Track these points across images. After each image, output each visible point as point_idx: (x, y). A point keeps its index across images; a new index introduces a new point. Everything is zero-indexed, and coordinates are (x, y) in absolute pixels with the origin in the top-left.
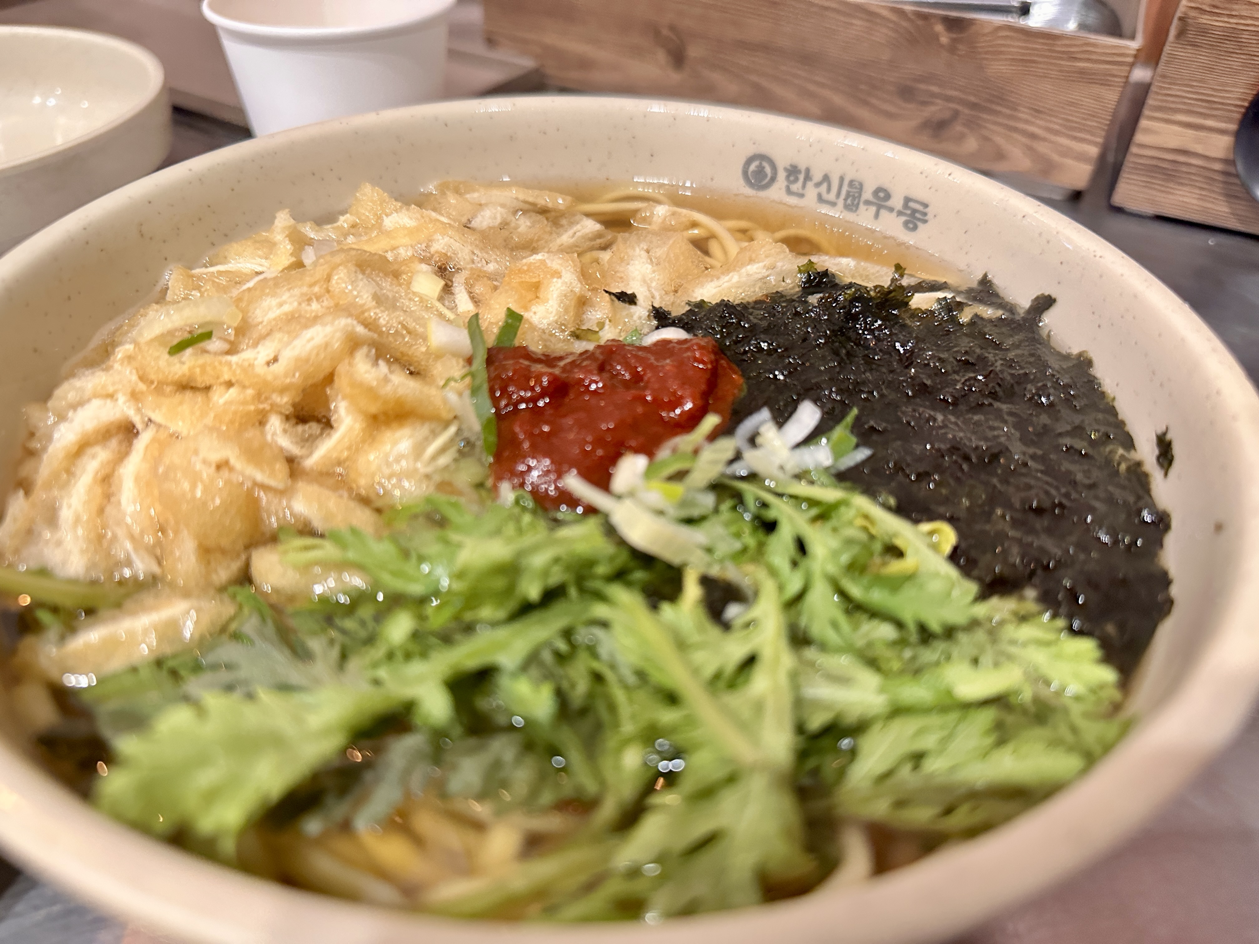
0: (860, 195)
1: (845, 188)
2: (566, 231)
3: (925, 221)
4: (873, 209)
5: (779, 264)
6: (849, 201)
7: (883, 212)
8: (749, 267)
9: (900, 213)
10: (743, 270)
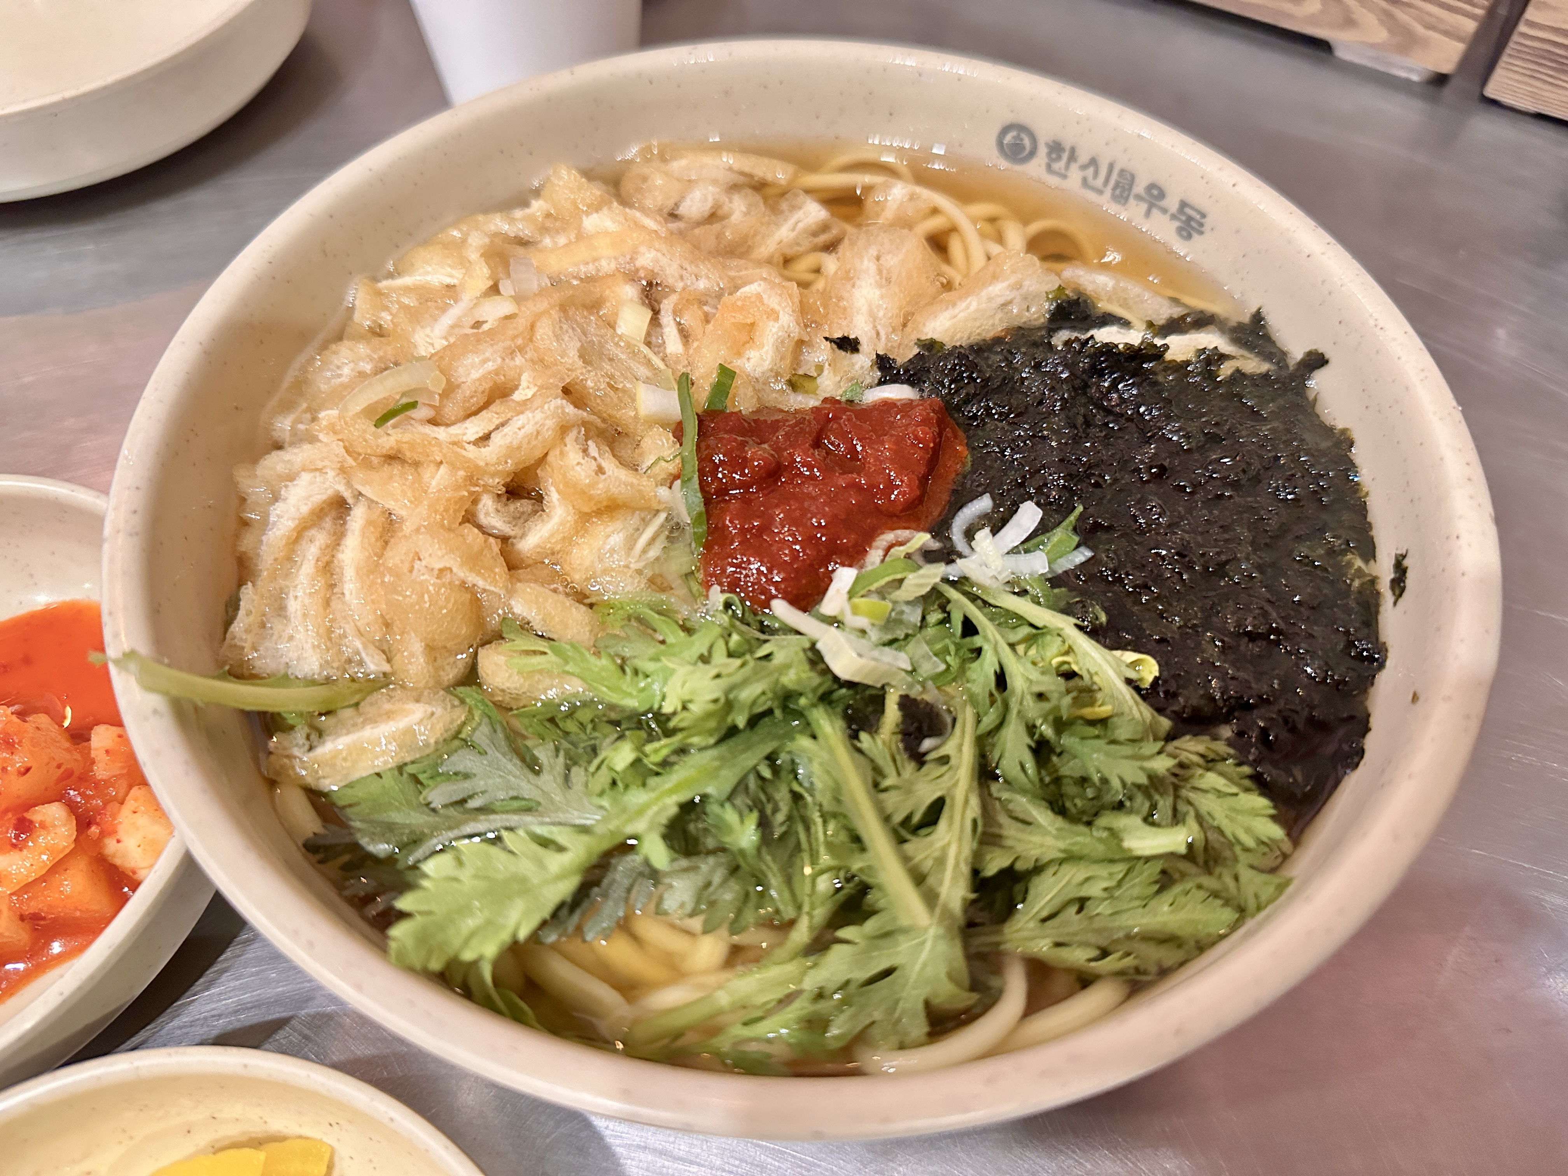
0: (1130, 189)
1: (1114, 177)
2: (785, 220)
3: (1201, 233)
4: (1144, 206)
5: (1027, 283)
6: (1118, 192)
7: (1155, 211)
8: (990, 288)
9: (1174, 217)
10: (984, 293)
